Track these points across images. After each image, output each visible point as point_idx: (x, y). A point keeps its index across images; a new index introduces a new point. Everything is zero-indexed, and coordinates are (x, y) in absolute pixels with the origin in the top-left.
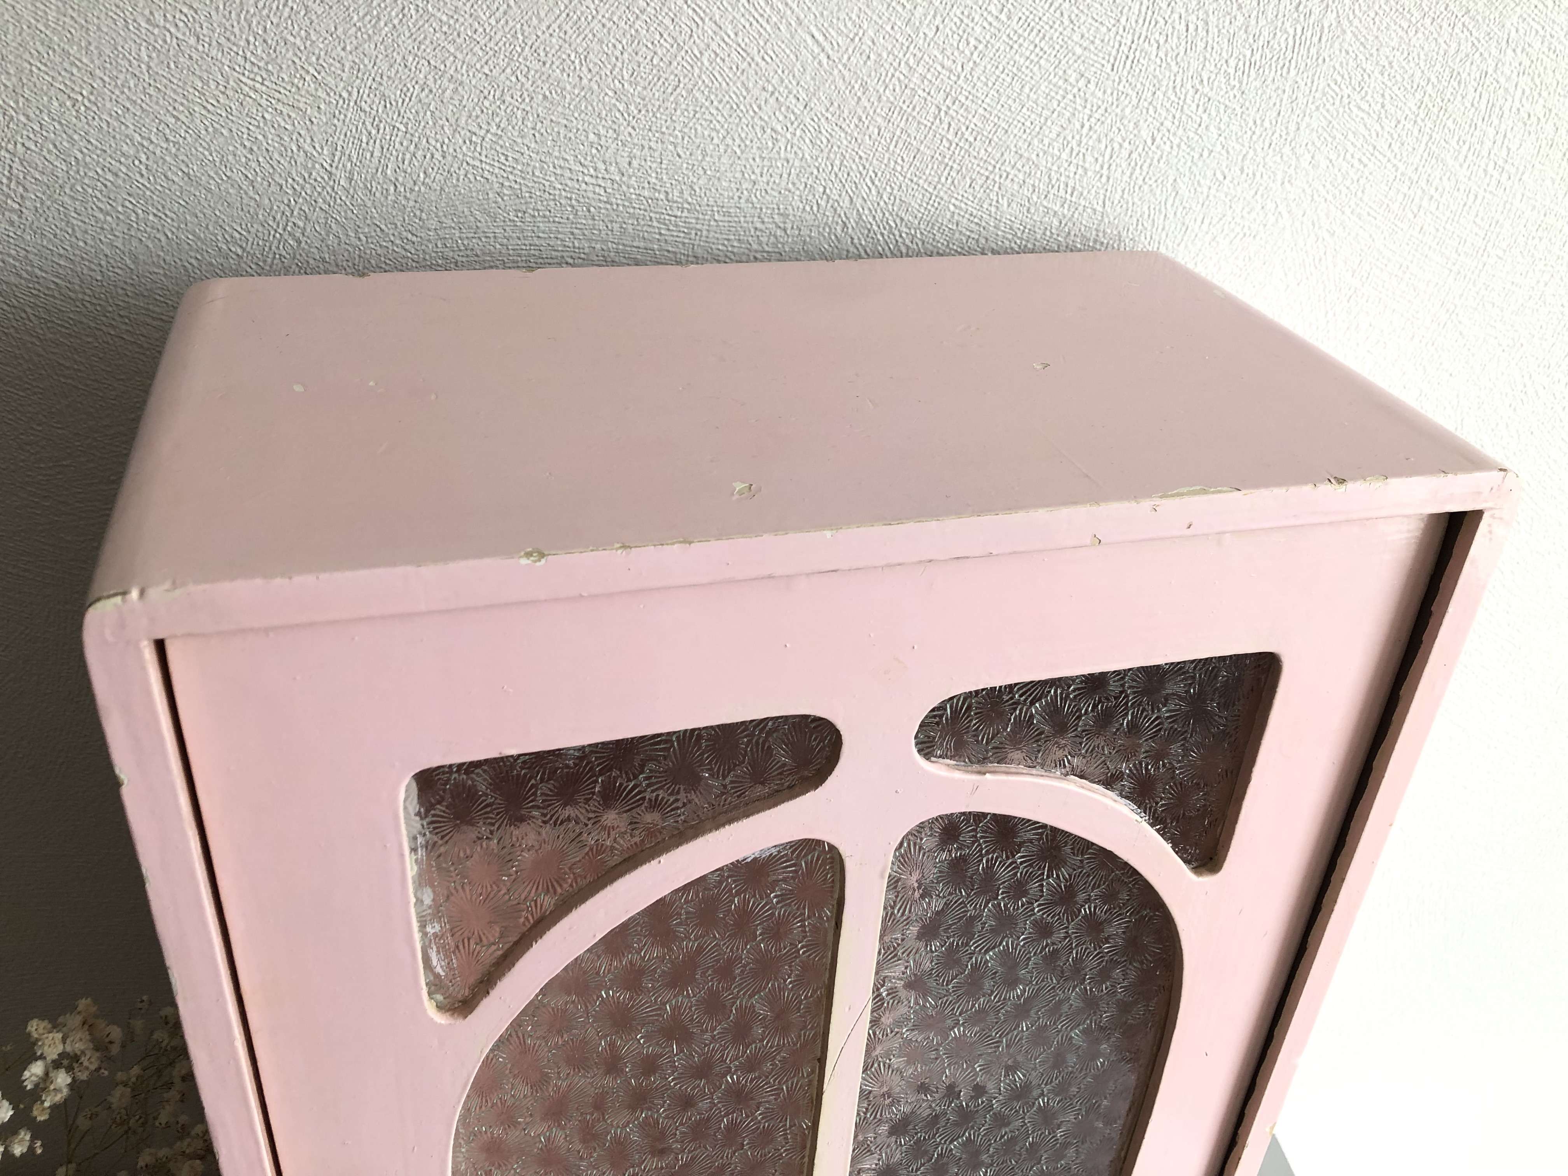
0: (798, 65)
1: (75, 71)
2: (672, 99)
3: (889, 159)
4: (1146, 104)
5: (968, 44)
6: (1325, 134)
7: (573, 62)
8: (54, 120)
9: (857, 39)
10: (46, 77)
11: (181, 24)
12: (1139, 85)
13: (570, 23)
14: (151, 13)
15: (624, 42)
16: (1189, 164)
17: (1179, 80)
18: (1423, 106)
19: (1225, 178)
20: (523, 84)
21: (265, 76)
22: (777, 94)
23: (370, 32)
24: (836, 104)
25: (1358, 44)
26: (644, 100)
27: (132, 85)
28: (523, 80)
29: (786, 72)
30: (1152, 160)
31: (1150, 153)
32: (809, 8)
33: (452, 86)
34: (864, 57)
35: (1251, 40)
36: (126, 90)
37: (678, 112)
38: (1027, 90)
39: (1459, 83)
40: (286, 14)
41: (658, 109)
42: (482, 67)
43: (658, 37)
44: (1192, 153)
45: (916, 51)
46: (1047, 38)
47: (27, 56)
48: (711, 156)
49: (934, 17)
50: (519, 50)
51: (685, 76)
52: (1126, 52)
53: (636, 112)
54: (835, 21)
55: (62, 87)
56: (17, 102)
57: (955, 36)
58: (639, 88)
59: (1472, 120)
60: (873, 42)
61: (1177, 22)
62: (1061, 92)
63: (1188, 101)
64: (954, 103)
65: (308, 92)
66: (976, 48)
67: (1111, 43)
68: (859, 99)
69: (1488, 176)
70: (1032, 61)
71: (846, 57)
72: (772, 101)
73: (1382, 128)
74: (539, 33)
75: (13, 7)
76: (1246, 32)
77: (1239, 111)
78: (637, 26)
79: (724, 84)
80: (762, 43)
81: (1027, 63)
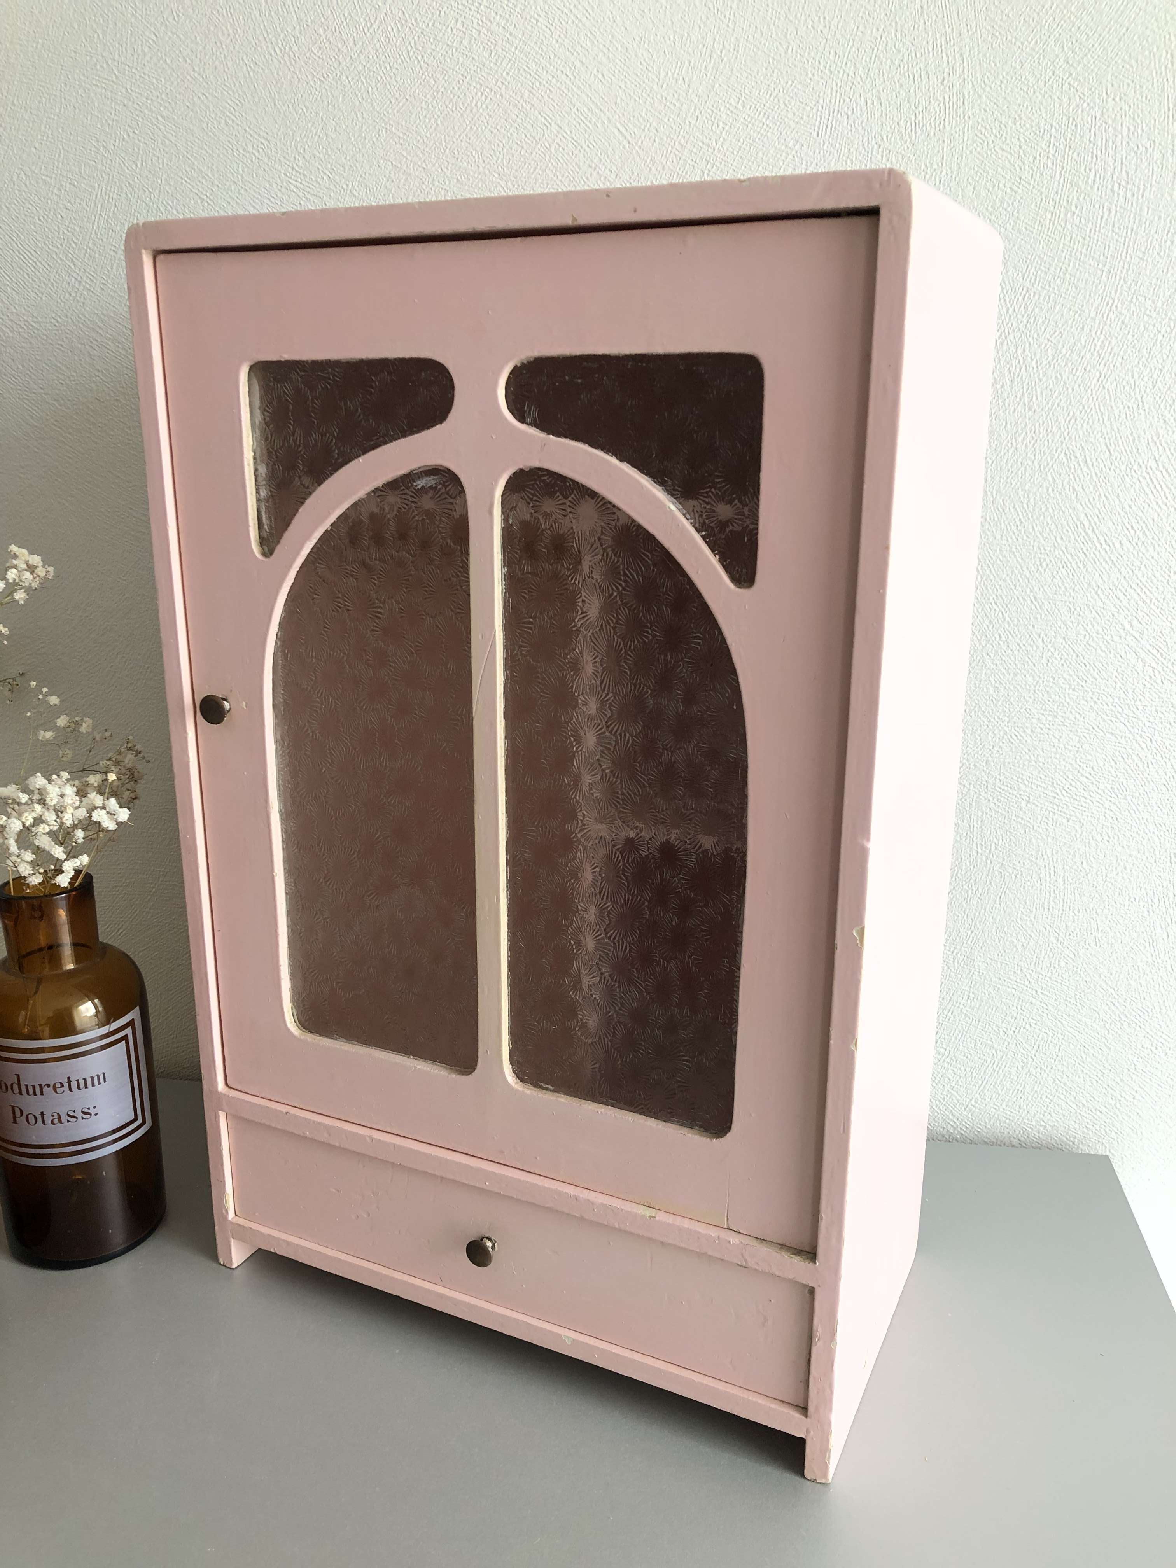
0: (611, 149)
1: (204, 182)
2: (533, 176)
4: (844, 158)
5: (718, 126)
6: (980, 171)
7: (474, 157)
9: (646, 129)
10: (189, 186)
11: (261, 150)
12: (838, 145)
13: (472, 133)
14: (246, 145)
15: (504, 142)
17: (865, 139)
18: (1052, 145)
20: (445, 173)
21: (302, 178)
22: (598, 169)
23: (360, 147)
25: (992, 104)
26: (516, 178)
27: (233, 188)
28: (445, 170)
29: (603, 154)
32: (615, 112)
33: (404, 177)
34: (652, 140)
35: (913, 107)
36: (229, 192)
37: (537, 185)
38: (760, 154)
39: (1076, 126)
40: (316, 140)
41: (525, 184)
42: (422, 164)
43: (523, 137)
45: (685, 134)
46: (770, 118)
47: (180, 174)
49: (695, 110)
50: (443, 151)
51: (541, 161)
52: (826, 122)
53: (511, 187)
54: (632, 118)
55: (197, 192)
56: (173, 202)
57: (710, 122)
58: (513, 171)
59: (1092, 153)
60: (657, 130)
61: (859, 99)
62: (784, 154)
63: (874, 153)
64: (713, 167)
65: (325, 186)
66: (724, 128)
67: (815, 117)
68: (651, 169)
69: (1116, 194)
70: (762, 135)
71: (640, 142)
72: (595, 174)
73: (1024, 163)
74: (455, 140)
75: (176, 145)
76: (909, 102)
77: (913, 159)
78: (511, 131)
79: (565, 165)
80: (587, 136)
81: (759, 136)
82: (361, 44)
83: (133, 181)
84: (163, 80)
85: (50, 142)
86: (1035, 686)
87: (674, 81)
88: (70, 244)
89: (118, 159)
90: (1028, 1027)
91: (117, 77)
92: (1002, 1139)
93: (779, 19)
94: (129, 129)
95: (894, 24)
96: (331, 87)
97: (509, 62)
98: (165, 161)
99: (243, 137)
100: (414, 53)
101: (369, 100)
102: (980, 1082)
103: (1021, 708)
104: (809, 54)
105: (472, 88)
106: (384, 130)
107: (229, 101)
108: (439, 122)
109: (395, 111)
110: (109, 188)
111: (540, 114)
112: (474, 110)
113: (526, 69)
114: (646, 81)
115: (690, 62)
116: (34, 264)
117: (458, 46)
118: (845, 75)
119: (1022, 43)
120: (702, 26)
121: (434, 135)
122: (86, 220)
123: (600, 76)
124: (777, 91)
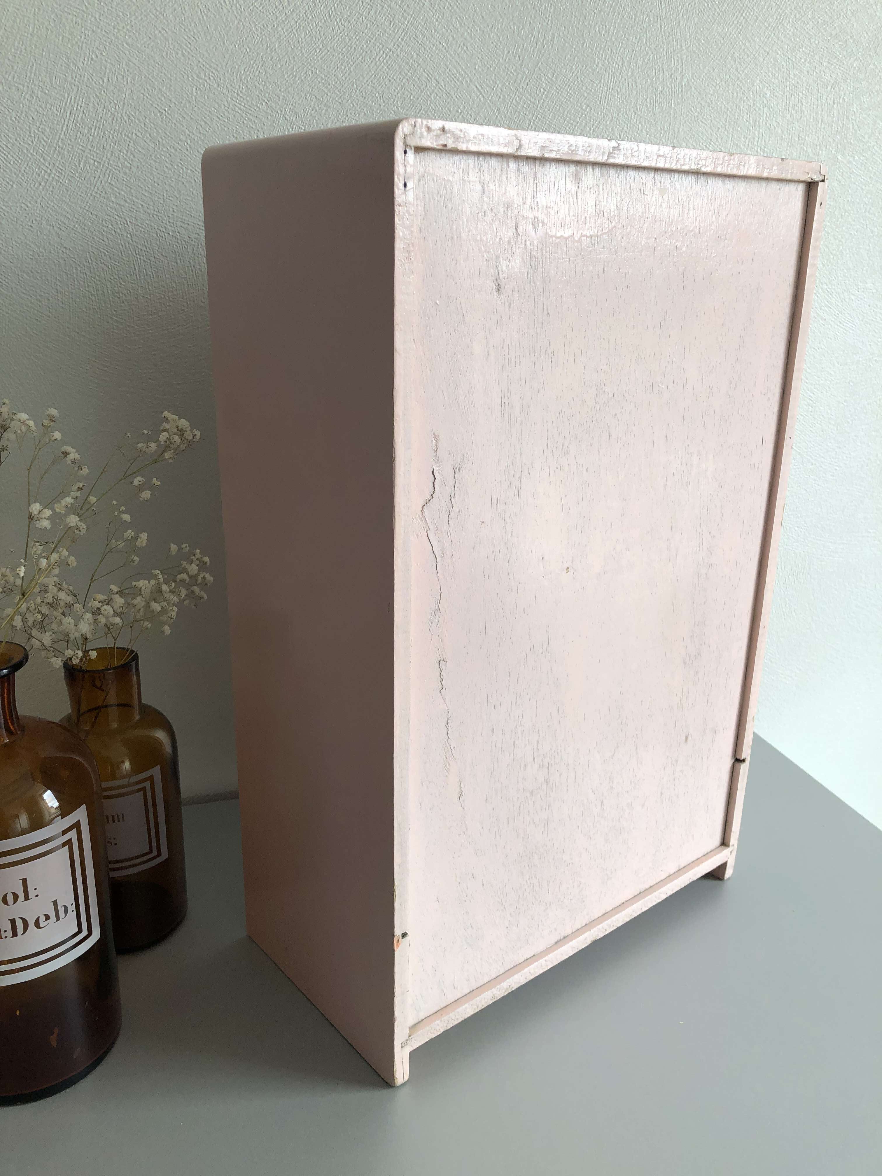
0: (471, 100)
1: (163, 99)
4: (615, 119)
6: (690, 134)
7: (377, 98)
8: (151, 122)
9: (495, 89)
10: (150, 102)
11: (212, 78)
12: (612, 111)
13: (376, 80)
14: (199, 73)
15: (398, 89)
17: (628, 108)
18: (727, 121)
20: (356, 107)
21: (245, 103)
22: (462, 114)
23: (292, 83)
24: (487, 119)
25: (697, 93)
27: (188, 106)
28: (356, 106)
29: (466, 103)
32: (475, 74)
33: (325, 108)
34: (498, 97)
35: (655, 90)
36: (185, 109)
38: (566, 113)
39: (740, 110)
40: (257, 74)
42: (338, 99)
43: (412, 86)
45: (519, 95)
46: (572, 89)
49: (526, 79)
50: (354, 91)
51: (424, 105)
52: (605, 95)
54: (485, 80)
55: (157, 107)
56: (135, 113)
57: (535, 87)
58: (405, 110)
59: (748, 128)
61: (624, 82)
62: (580, 113)
63: (632, 117)
64: (536, 118)
65: (263, 110)
66: (544, 93)
67: (599, 91)
68: (497, 116)
71: (490, 97)
73: (712, 131)
74: (363, 84)
76: (652, 87)
77: (654, 123)
78: (404, 81)
80: (456, 90)
81: (565, 100)
82: (293, 4)
83: (100, 93)
84: (128, 15)
85: (23, 55)
87: (513, 57)
88: (41, 142)
89: (86, 74)
93: (579, 23)
94: (97, 51)
95: (645, 35)
96: (269, 34)
97: (403, 31)
98: (129, 79)
99: (197, 66)
100: (334, 16)
101: (299, 48)
104: (596, 49)
105: (377, 47)
106: (310, 71)
107: (186, 37)
108: (352, 70)
109: (319, 58)
110: (78, 98)
111: (424, 71)
112: (378, 63)
113: (415, 38)
114: (496, 55)
115: (523, 46)
116: (5, 157)
117: (367, 15)
118: (617, 66)
119: (714, 57)
120: (532, 22)
121: (347, 79)
122: (55, 122)
123: (465, 48)
124: (576, 72)
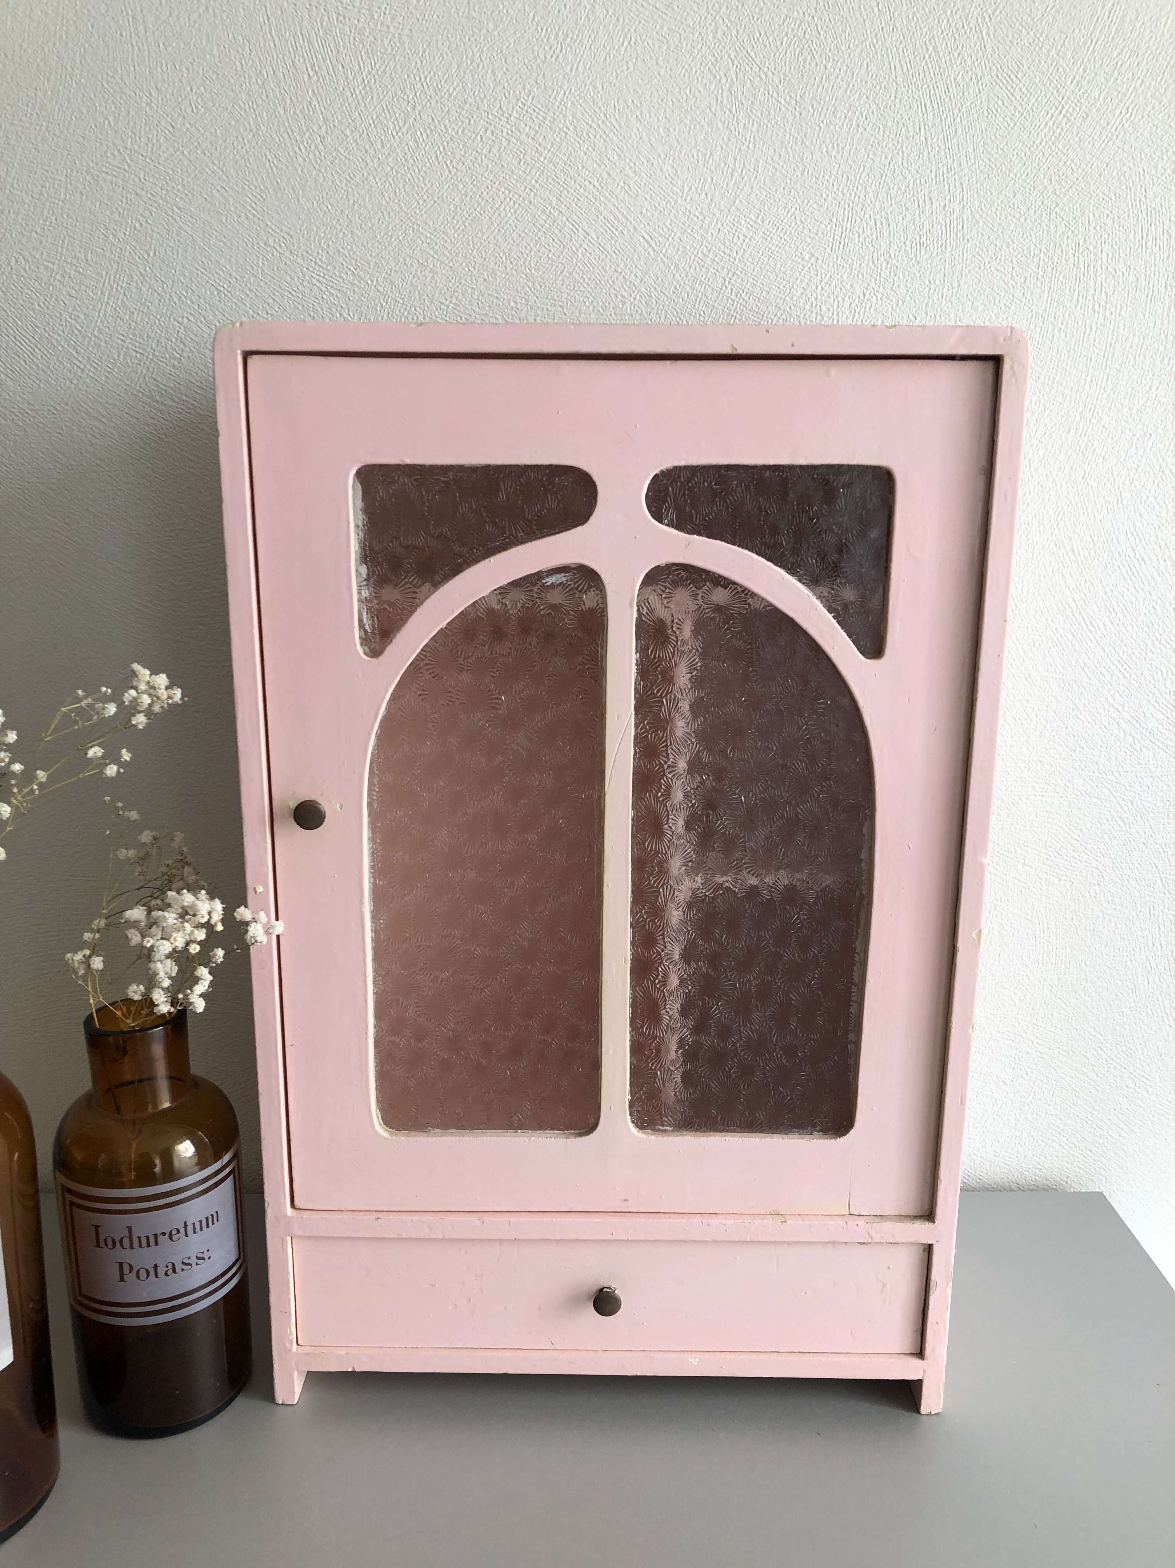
0: (636, 255)
1: (221, 273)
2: (560, 278)
3: (695, 313)
4: (856, 272)
5: (739, 238)
6: (978, 288)
7: (502, 258)
8: (206, 302)
10: (205, 277)
11: (283, 245)
12: (850, 260)
13: (500, 235)
14: (267, 239)
15: (532, 245)
16: (890, 310)
17: (875, 256)
18: (1041, 268)
19: (916, 319)
20: (472, 272)
21: (325, 272)
22: (623, 274)
23: (386, 245)
24: (660, 279)
25: (988, 229)
26: (543, 279)
27: (252, 281)
28: (473, 270)
29: (629, 260)
30: (865, 309)
31: (864, 304)
32: (641, 221)
33: (431, 275)
34: (676, 249)
35: (918, 229)
36: (248, 285)
37: (564, 286)
38: (778, 266)
39: (1062, 251)
40: (340, 237)
41: (552, 285)
42: (449, 263)
43: (551, 240)
44: (891, 303)
45: (707, 244)
46: (788, 233)
47: (196, 266)
48: (585, 314)
49: (717, 223)
50: (470, 252)
51: (568, 264)
52: (839, 239)
53: (539, 287)
54: (656, 228)
55: (213, 283)
56: (187, 293)
57: (731, 234)
58: (541, 273)
59: (1076, 275)
60: (681, 240)
61: (869, 220)
62: (800, 266)
63: (883, 268)
64: (734, 275)
65: (349, 281)
66: (744, 241)
67: (829, 234)
68: (674, 275)
69: (1097, 313)
70: (780, 248)
71: (664, 250)
72: (621, 278)
73: (1016, 283)
74: (482, 241)
75: (192, 236)
76: (914, 224)
77: (918, 275)
78: (539, 235)
79: (591, 268)
80: (613, 243)
81: (777, 249)
82: (389, 146)
83: (145, 270)
84: (179, 171)
85: (54, 227)
86: (1030, 757)
87: (697, 196)
88: (73, 331)
89: (128, 247)
90: (1025, 1075)
91: (129, 166)
92: (1001, 1184)
93: (796, 143)
94: (142, 219)
95: (900, 153)
96: (357, 186)
97: (538, 170)
98: (180, 251)
99: (265, 231)
100: (443, 157)
101: (396, 201)
102: (982, 1132)
103: (1017, 777)
104: (823, 176)
105: (501, 193)
106: (411, 229)
107: (250, 195)
108: (467, 224)
109: (423, 212)
110: (118, 276)
111: (568, 220)
112: (503, 215)
113: (555, 178)
114: (671, 194)
115: (712, 179)
116: (32, 351)
117: (487, 153)
118: (857, 198)
119: (1016, 175)
120: (724, 146)
121: (461, 236)
122: (91, 307)
123: (626, 187)
124: (793, 209)
